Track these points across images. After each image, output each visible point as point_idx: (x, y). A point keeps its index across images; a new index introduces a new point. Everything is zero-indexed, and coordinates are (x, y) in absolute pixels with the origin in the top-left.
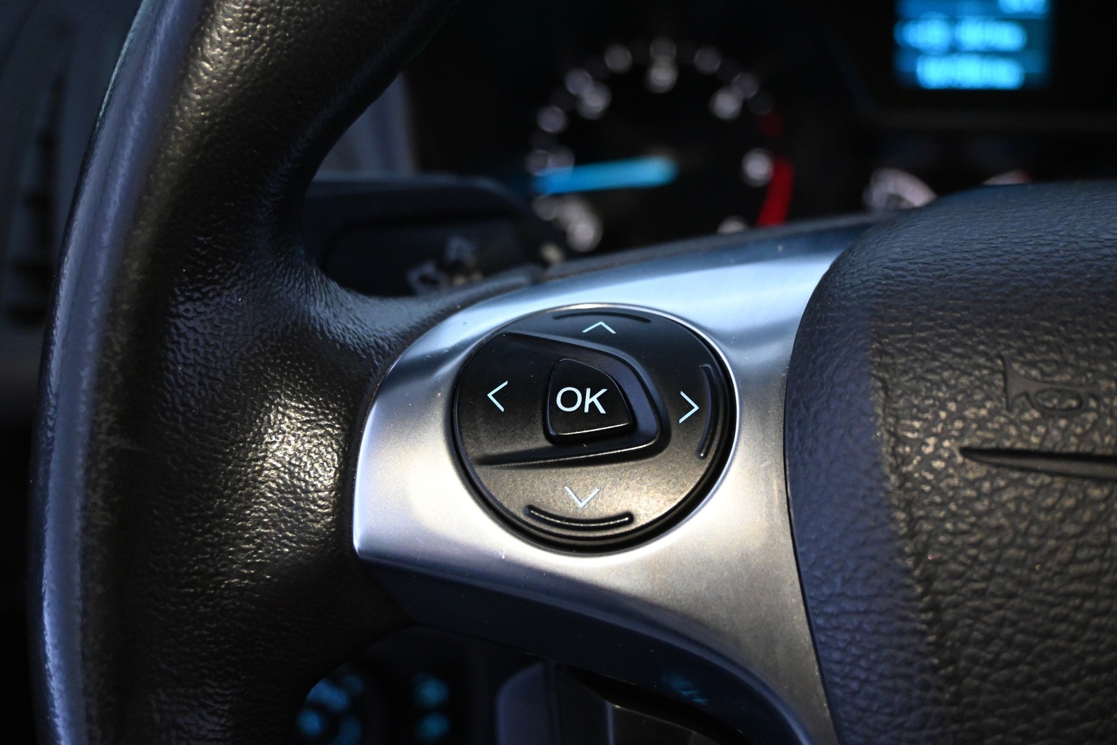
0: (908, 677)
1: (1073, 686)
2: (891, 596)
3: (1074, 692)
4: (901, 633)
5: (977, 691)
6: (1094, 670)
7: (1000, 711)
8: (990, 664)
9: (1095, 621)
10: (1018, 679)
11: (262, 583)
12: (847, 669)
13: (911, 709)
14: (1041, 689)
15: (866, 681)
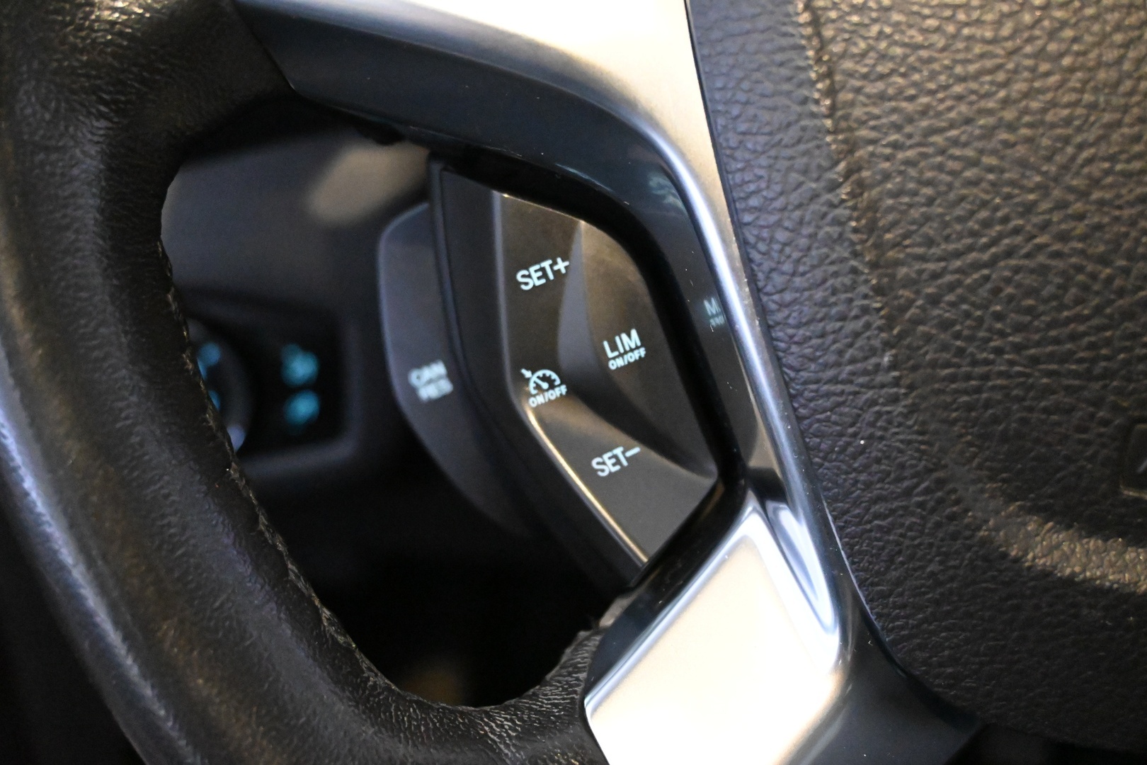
0: (788, 94)
1: (940, 95)
2: (772, 13)
3: (942, 101)
4: (782, 49)
5: (852, 104)
6: (962, 79)
7: (872, 123)
8: (865, 77)
9: (966, 31)
10: (891, 91)
11: (133, 16)
12: (729, 95)
13: (789, 125)
14: (912, 99)
15: (747, 103)
